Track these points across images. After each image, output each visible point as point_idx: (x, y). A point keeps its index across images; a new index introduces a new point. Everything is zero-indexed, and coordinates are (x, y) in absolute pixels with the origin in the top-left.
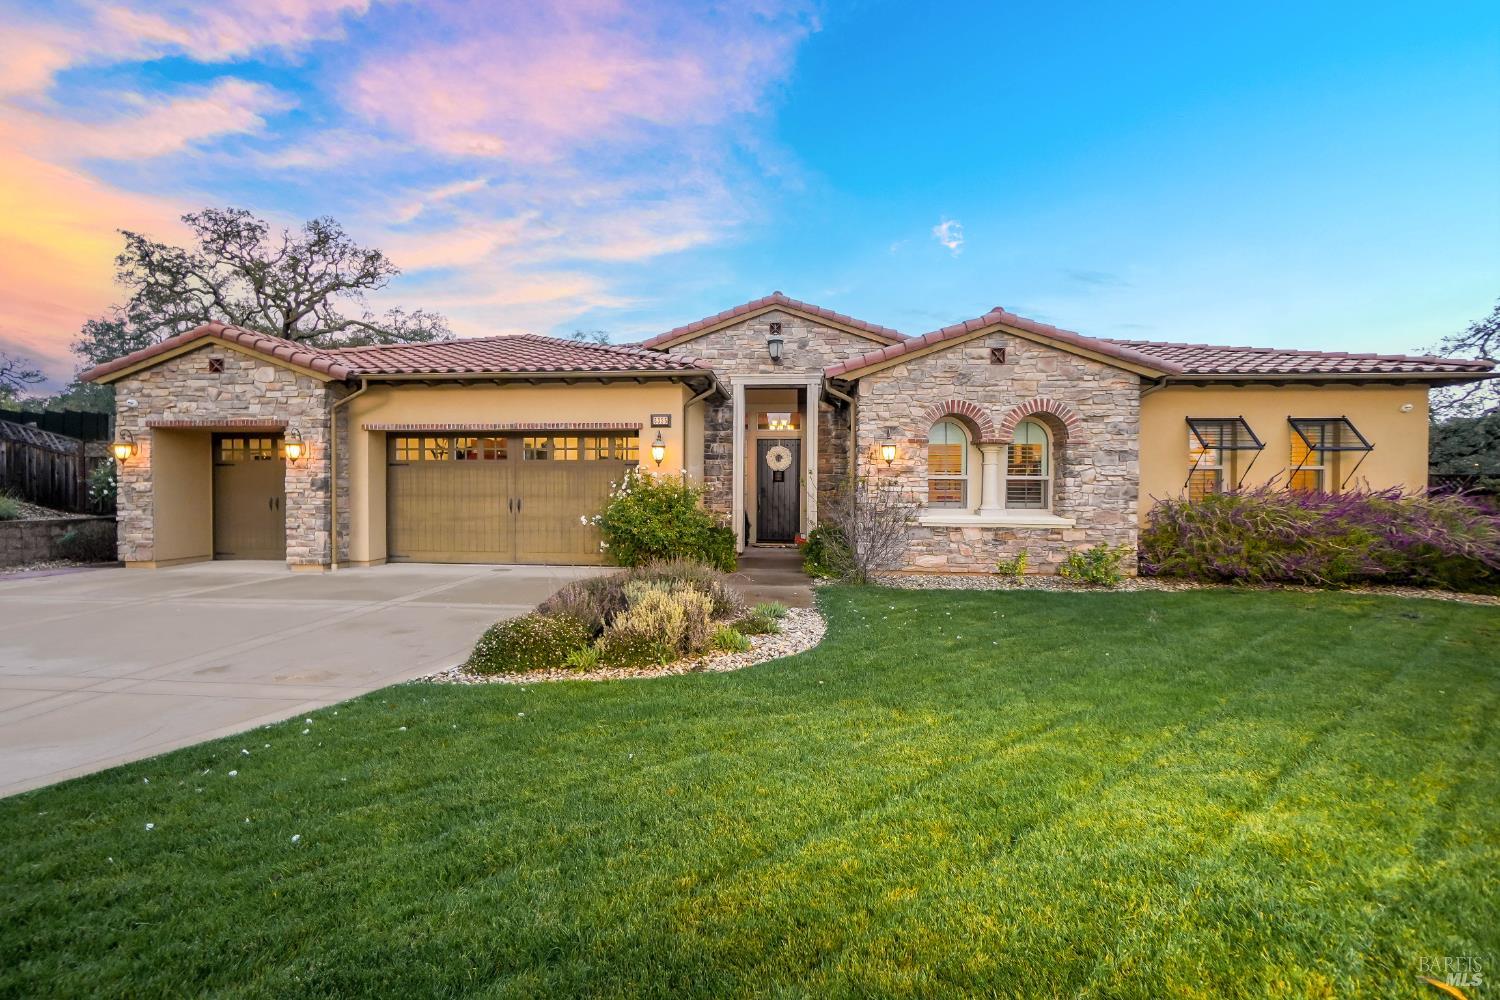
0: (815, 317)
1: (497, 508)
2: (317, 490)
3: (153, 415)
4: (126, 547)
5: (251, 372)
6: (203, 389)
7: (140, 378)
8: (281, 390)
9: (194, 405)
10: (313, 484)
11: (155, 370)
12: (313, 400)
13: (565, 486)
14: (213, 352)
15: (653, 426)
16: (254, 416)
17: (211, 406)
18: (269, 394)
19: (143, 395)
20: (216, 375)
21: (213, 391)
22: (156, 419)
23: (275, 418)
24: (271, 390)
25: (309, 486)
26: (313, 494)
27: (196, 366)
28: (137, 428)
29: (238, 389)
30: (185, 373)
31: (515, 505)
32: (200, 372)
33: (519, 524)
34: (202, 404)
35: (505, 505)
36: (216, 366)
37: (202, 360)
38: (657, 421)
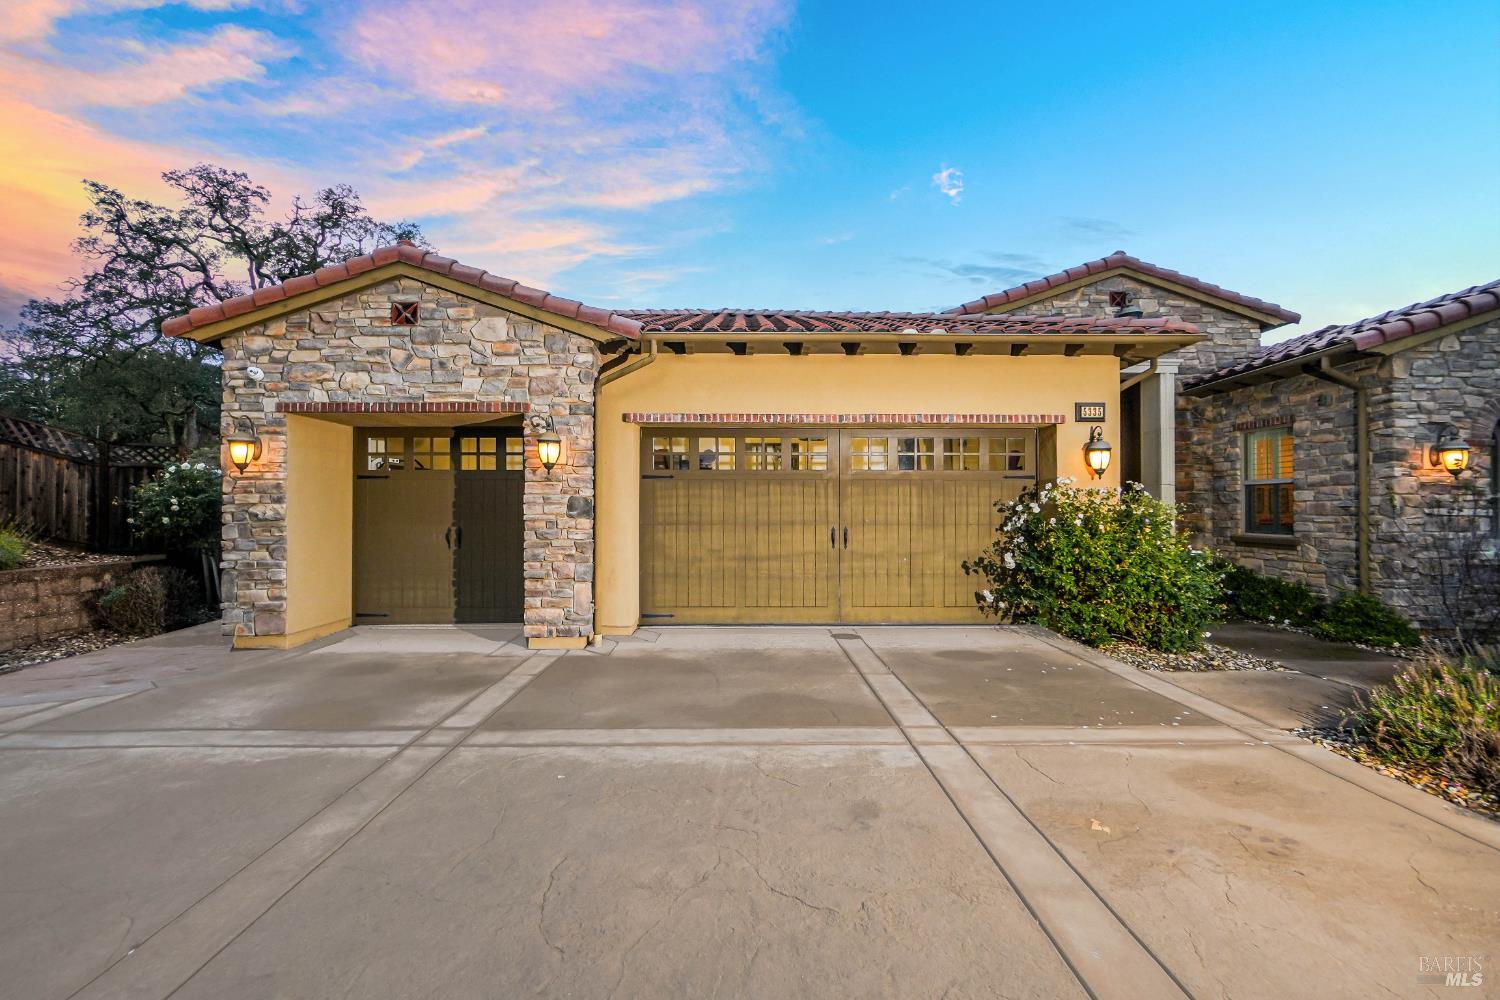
0: (1169, 285)
1: (810, 541)
2: (580, 515)
3: (290, 394)
4: (236, 611)
5: (465, 325)
6: (380, 352)
7: (268, 332)
8: (516, 354)
9: (364, 376)
10: (570, 507)
11: (295, 318)
12: (573, 372)
13: (915, 510)
14: (398, 292)
15: (1080, 419)
16: (472, 396)
17: (393, 378)
18: (496, 361)
19: (273, 361)
20: (405, 329)
21: (399, 355)
22: (296, 400)
23: (508, 399)
24: (497, 354)
25: (564, 509)
26: (572, 523)
27: (369, 313)
28: (262, 415)
29: (442, 351)
30: (351, 329)
31: (840, 537)
32: (376, 323)
33: (845, 565)
34: (378, 377)
35: (824, 535)
36: (405, 314)
37: (381, 304)
38: (1087, 412)
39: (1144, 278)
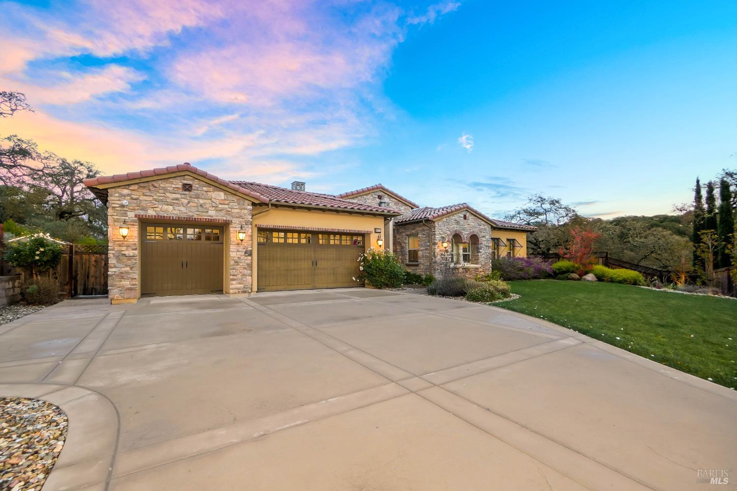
1: (306, 265)
2: (248, 256)
3: (140, 211)
4: (115, 290)
5: (209, 193)
6: (177, 199)
7: (130, 188)
8: (228, 204)
9: (171, 207)
10: (246, 253)
11: (142, 185)
12: (246, 211)
13: (335, 255)
14: (184, 180)
15: (376, 232)
16: (212, 217)
17: (183, 209)
18: (220, 206)
19: (132, 199)
20: (187, 193)
21: (185, 201)
22: (143, 214)
23: (225, 218)
24: (221, 204)
25: (243, 254)
26: (246, 258)
27: (173, 186)
28: (127, 218)
29: (201, 201)
30: (165, 189)
31: (315, 263)
32: (176, 189)
33: (316, 272)
34: (177, 208)
35: (310, 263)
36: (187, 188)
37: (178, 183)
38: (377, 231)
39: (385, 192)
